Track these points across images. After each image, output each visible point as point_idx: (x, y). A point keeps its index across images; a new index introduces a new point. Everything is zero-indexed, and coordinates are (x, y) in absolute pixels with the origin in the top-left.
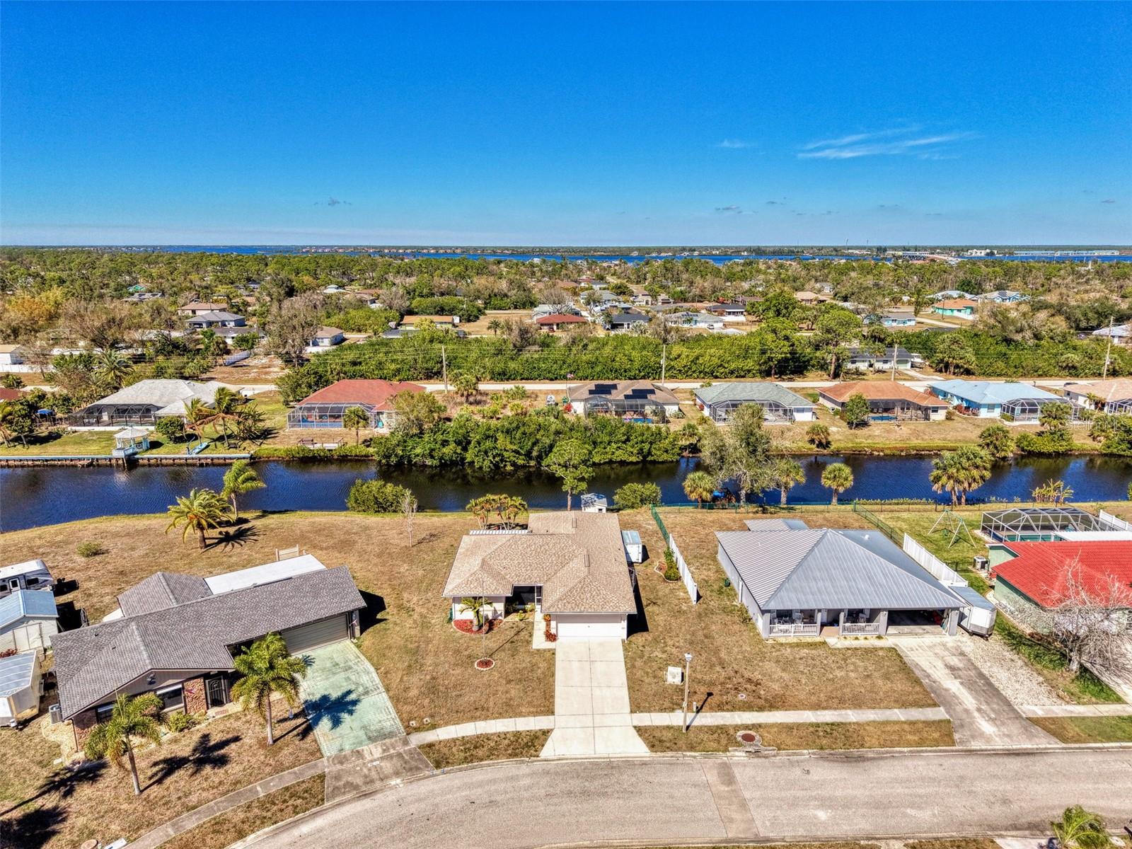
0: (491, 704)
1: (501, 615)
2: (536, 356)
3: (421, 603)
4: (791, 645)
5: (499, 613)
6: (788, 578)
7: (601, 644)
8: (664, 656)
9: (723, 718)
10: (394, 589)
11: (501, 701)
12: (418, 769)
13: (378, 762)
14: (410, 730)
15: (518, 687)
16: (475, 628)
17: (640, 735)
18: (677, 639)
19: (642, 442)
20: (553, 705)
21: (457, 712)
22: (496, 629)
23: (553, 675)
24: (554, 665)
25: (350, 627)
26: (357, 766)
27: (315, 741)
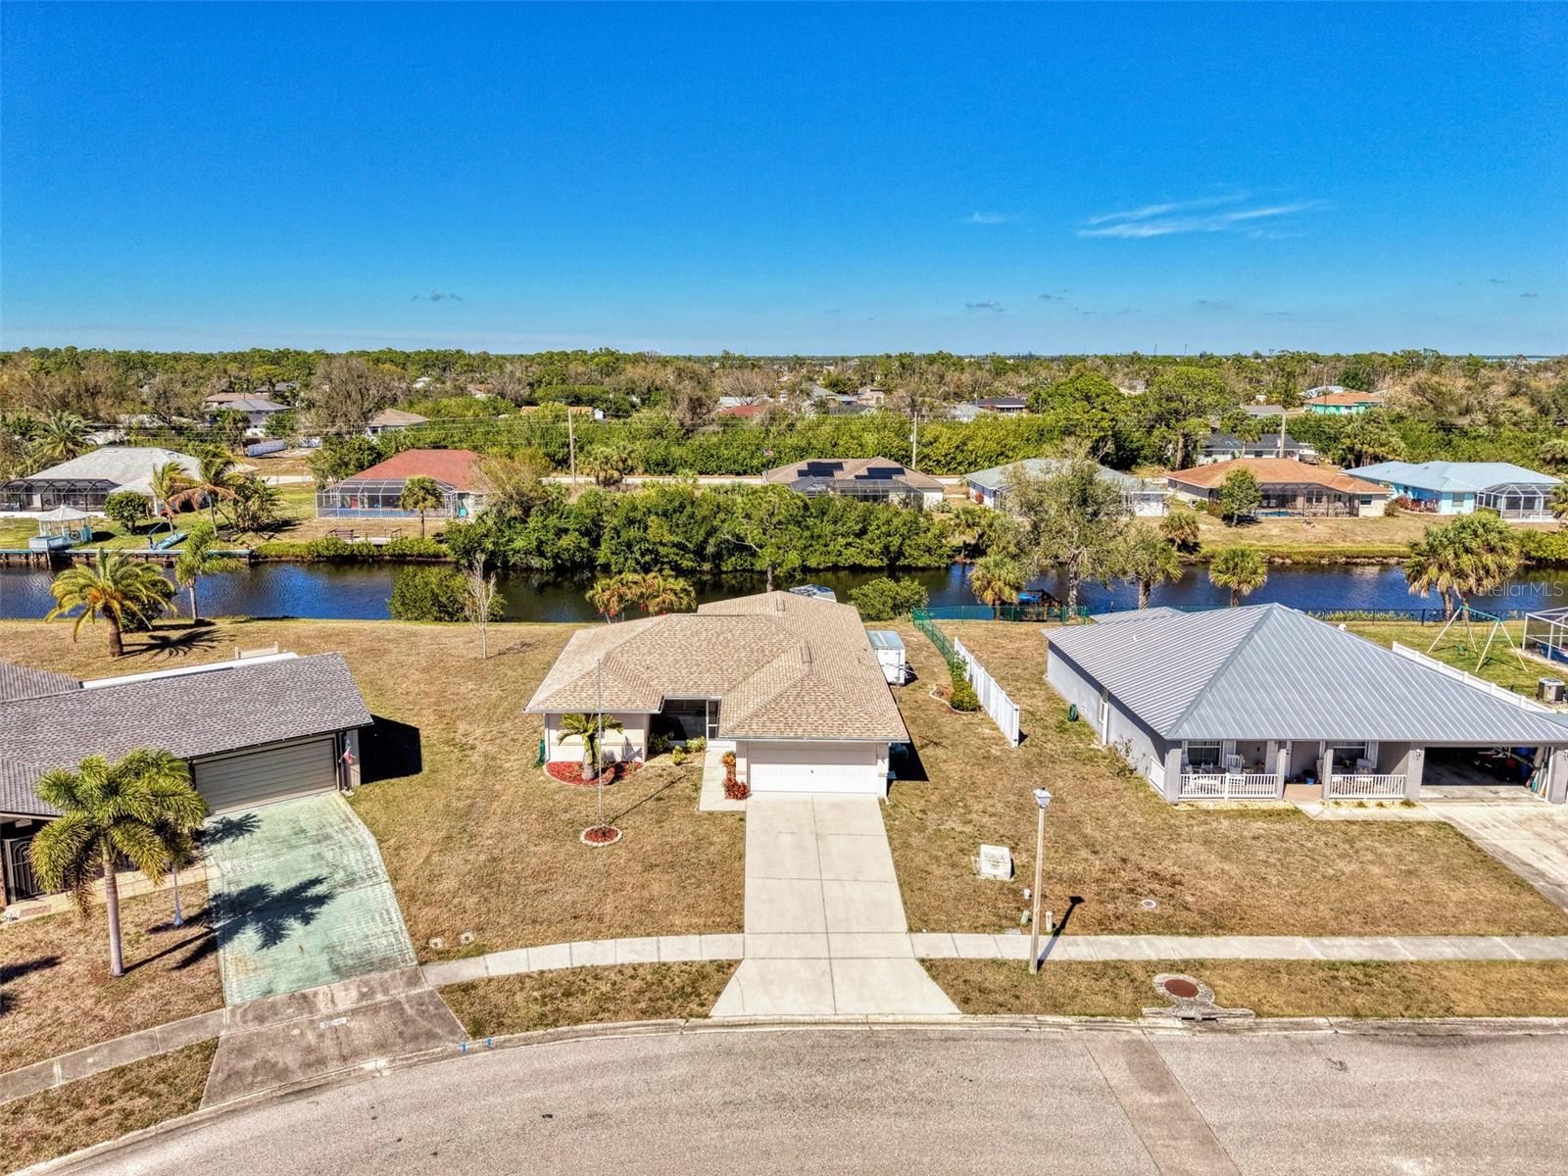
0: (609, 908)
1: (639, 753)
2: (715, 439)
3: (489, 737)
4: (1228, 814)
5: (636, 749)
6: (1211, 684)
7: (837, 806)
8: (968, 829)
9: (1115, 946)
10: (442, 717)
11: (629, 904)
12: (431, 1036)
13: (344, 1020)
14: (426, 956)
15: (667, 877)
16: (587, 774)
17: (935, 978)
18: (990, 802)
19: (889, 535)
20: (742, 914)
21: (534, 921)
22: (627, 778)
23: (741, 857)
24: (743, 839)
25: (340, 766)
26: (295, 1026)
27: (217, 972)
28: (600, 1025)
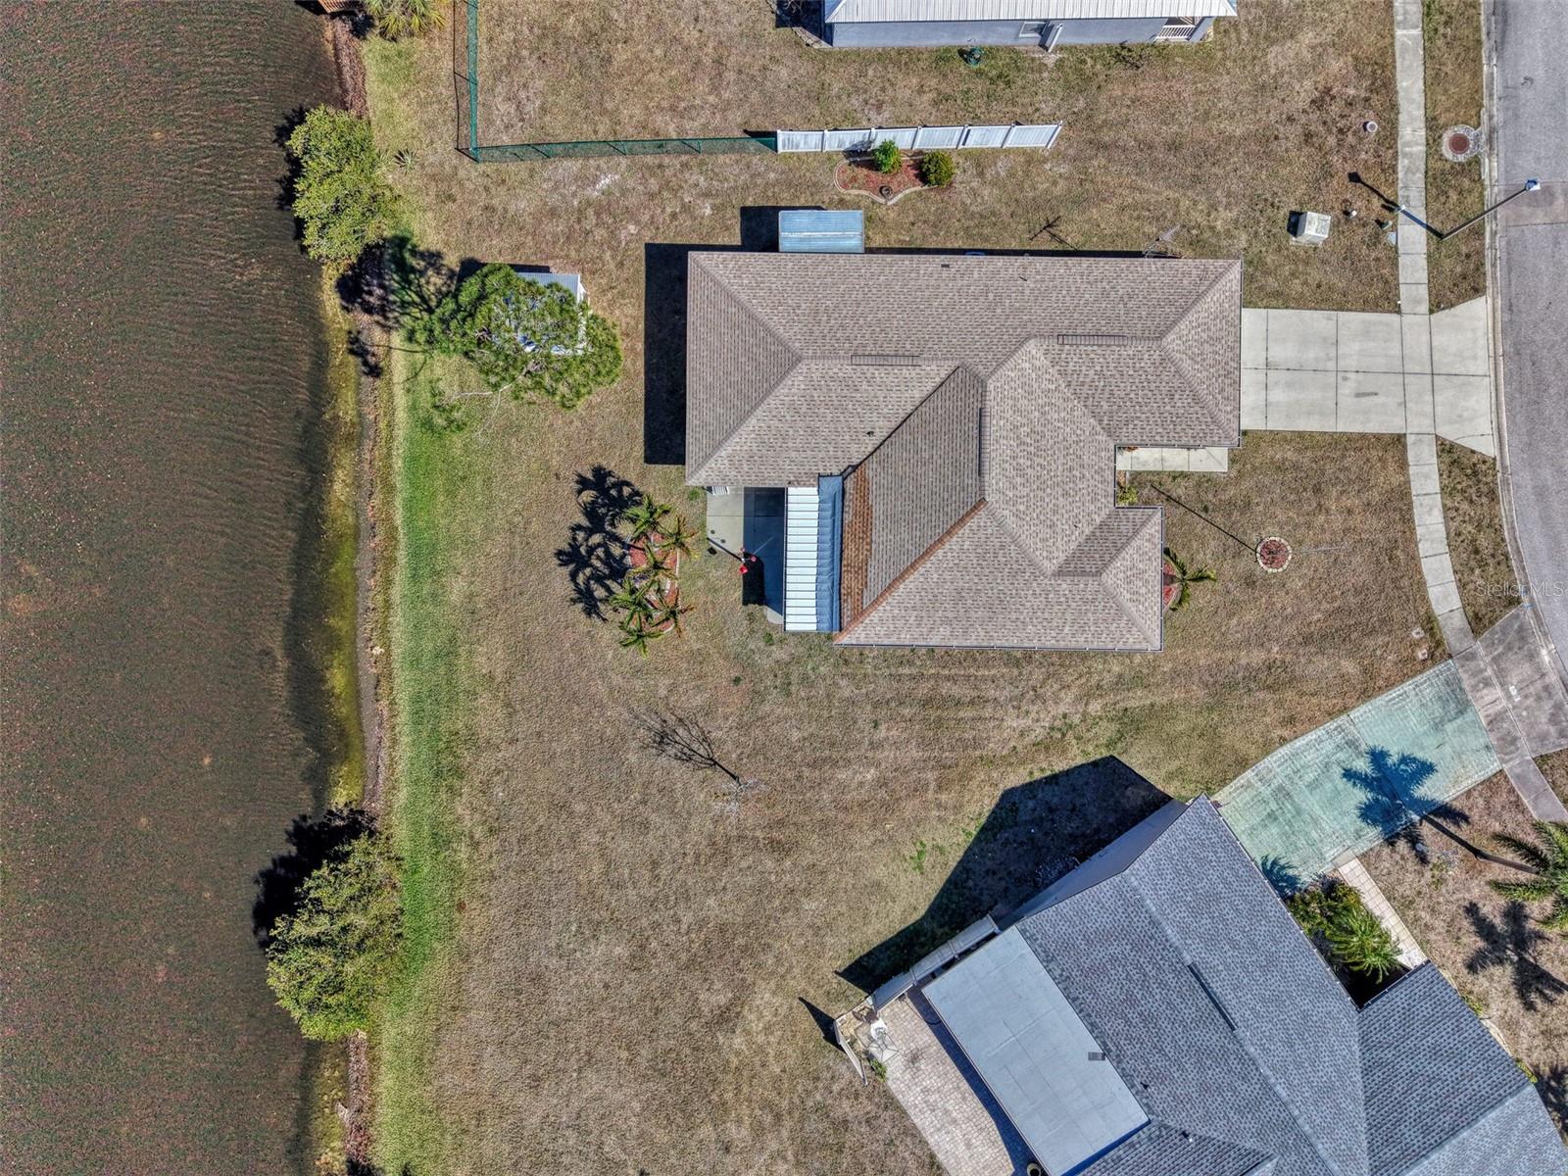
0: (1380, 536)
11: (1373, 520)
13: (1511, 688)
26: (1519, 715)
28: (1505, 527)
